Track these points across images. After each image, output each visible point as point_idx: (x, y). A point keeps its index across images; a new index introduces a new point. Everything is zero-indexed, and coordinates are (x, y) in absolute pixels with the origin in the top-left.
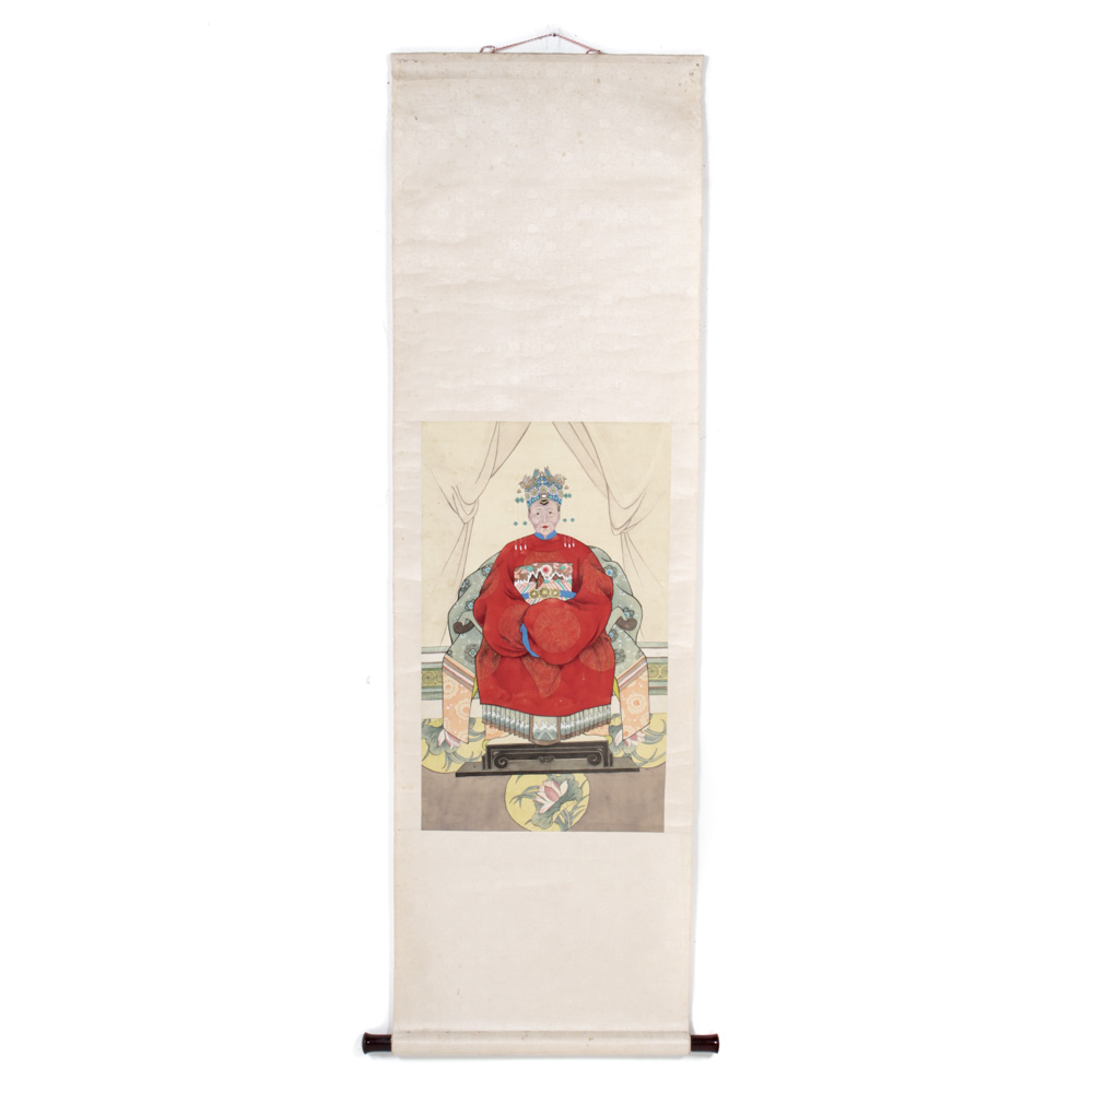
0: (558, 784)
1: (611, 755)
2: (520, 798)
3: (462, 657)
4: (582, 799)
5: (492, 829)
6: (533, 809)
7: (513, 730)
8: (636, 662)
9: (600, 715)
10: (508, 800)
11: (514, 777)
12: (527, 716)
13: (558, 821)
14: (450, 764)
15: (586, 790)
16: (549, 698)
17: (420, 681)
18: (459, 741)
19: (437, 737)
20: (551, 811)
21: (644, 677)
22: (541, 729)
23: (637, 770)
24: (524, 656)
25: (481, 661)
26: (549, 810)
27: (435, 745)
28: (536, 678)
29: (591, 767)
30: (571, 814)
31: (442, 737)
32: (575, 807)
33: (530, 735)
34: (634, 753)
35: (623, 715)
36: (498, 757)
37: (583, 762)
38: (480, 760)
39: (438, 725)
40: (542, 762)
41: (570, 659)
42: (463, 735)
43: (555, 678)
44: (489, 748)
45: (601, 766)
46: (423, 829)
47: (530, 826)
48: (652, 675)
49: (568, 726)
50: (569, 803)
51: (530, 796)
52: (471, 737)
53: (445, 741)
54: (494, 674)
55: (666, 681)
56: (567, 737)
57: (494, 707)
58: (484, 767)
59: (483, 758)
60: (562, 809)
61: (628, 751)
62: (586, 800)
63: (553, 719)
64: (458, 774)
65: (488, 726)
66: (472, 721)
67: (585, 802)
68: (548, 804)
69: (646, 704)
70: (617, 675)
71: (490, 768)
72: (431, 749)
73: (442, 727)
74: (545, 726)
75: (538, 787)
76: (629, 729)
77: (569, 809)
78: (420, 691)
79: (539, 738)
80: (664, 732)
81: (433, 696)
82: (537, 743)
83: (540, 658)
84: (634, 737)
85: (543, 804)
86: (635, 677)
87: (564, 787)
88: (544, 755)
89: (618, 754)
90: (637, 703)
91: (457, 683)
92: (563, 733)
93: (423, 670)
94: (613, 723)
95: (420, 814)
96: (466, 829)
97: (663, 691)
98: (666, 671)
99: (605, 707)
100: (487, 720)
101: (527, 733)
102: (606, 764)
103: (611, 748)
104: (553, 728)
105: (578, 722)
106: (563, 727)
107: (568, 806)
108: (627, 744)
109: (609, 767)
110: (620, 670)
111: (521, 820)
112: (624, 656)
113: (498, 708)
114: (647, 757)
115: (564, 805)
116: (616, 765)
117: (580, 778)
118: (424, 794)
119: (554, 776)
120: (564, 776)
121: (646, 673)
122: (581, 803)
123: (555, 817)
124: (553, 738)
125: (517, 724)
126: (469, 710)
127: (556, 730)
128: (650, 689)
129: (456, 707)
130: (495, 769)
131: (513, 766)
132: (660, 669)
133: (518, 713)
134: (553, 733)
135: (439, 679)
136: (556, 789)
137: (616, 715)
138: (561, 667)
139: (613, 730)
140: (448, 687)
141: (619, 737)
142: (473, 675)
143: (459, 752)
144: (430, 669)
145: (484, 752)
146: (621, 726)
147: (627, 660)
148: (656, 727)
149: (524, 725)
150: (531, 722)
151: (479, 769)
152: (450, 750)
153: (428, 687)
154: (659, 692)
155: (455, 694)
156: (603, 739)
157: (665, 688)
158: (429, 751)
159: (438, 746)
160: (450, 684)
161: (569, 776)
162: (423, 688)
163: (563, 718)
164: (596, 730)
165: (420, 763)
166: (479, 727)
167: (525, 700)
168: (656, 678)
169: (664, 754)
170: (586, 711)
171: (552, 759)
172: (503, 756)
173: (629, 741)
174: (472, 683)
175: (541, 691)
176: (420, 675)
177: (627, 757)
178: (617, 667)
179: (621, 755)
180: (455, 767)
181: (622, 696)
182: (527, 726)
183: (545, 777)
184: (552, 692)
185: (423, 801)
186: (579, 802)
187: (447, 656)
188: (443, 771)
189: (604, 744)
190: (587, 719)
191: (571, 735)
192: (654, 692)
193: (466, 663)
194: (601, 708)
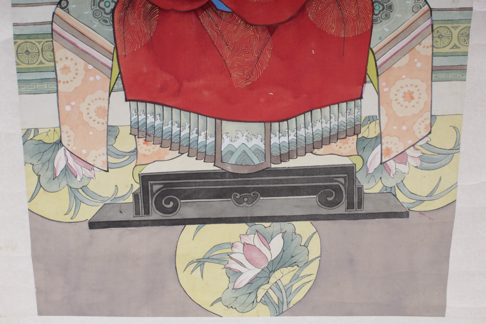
0: (266, 240)
1: (360, 189)
2: (200, 262)
3: (88, 12)
4: (307, 264)
5: (155, 313)
6: (224, 282)
7: (187, 148)
8: (412, 18)
9: (342, 119)
10: (180, 267)
11: (191, 229)
12: (211, 121)
13: (266, 300)
14: (77, 206)
15: (315, 248)
16: (251, 88)
17: (13, 58)
18: (91, 167)
19: (51, 160)
20: (254, 284)
21: (424, 48)
22: (236, 145)
23: (404, 215)
24: (203, 8)
25: (123, 21)
26: (250, 283)
27: (50, 174)
28: (226, 52)
29: (324, 211)
30: (288, 288)
31: (60, 160)
32: (296, 278)
33: (216, 156)
34: (400, 185)
35: (384, 119)
36: (162, 194)
37: (309, 203)
38: (130, 199)
39: (52, 138)
40: (239, 202)
41: (289, 15)
42: (98, 156)
43: (261, 52)
44: (145, 179)
45: (341, 209)
46: (40, 313)
47: (219, 308)
48: (439, 43)
49: (285, 139)
50: (285, 270)
51: (219, 261)
52: (111, 160)
53: (67, 168)
54: (149, 46)
55: (465, 54)
56: (282, 158)
57: (150, 106)
58: (137, 213)
59: (136, 196)
60: (272, 280)
61: (390, 182)
62: (316, 264)
63: (258, 127)
64: (93, 225)
65: (141, 141)
66: (112, 131)
67: (313, 268)
68: (250, 273)
69: (425, 98)
70: (376, 44)
71: (147, 213)
72: (43, 181)
73: (59, 143)
74: (243, 140)
75: (232, 245)
76: (393, 144)
77: (286, 280)
78: (15, 77)
79: (233, 160)
80: (456, 148)
81: (39, 86)
82: (229, 169)
83: (233, 13)
84: (401, 157)
85: (241, 273)
86: (408, 49)
87: (277, 244)
88: (241, 191)
89: (371, 187)
90: (410, 96)
91: (81, 63)
92: (276, 152)
93: (17, 37)
94: (365, 132)
95: (34, 290)
96: (111, 314)
97: (458, 74)
98: (465, 36)
99: (352, 104)
100: (139, 131)
101: (211, 152)
102: (350, 205)
103: (360, 177)
104: (258, 142)
105: (302, 132)
106: (274, 140)
107: (284, 275)
108: (389, 171)
109: (353, 211)
110: (380, 34)
111: (204, 299)
112: (390, 7)
113: (158, 108)
114: (423, 191)
115: (277, 275)
116: (368, 208)
117: (304, 228)
118: (36, 258)
119: (259, 226)
120: (276, 226)
121: (428, 41)
122: (306, 271)
123: (261, 293)
124: (257, 162)
125: (194, 135)
126: (105, 113)
127: (262, 146)
128: (434, 69)
129: (83, 107)
130: (156, 215)
131: (187, 210)
132: (455, 33)
133: (193, 115)
134: (256, 151)
135: (48, 55)
136: (264, 249)
137: (370, 119)
138: (271, 29)
139: (364, 146)
140: (66, 69)
141: (374, 159)
142: (111, 47)
143: (92, 186)
144: (29, 36)
145: (137, 187)
146: (379, 138)
147: (396, 15)
148: (442, 139)
149: (206, 138)
150: (218, 134)
151: (129, 215)
152: (76, 184)
153: (28, 71)
154: (451, 75)
155: (78, 82)
156: (346, 161)
157: (462, 69)
158: (39, 185)
159: (55, 177)
160: (68, 63)
161: (287, 226)
162: (19, 71)
163: (275, 125)
164: (334, 147)
165: (26, 206)
166: (125, 142)
167: (206, 93)
168: (447, 50)
169: (454, 186)
170: (317, 112)
171: (256, 197)
172: (172, 192)
173: (391, 164)
174: (109, 62)
175: (235, 75)
176: (12, 48)
177: (390, 192)
178: (377, 30)
179: (377, 188)
180: (88, 212)
181: (383, 84)
182: (211, 140)
183: (243, 227)
184: (255, 78)
185: (35, 270)
186: (301, 268)
187: (59, 11)
188: (67, 219)
189: (348, 171)
190: (318, 127)
191: (289, 156)
192: (441, 75)
193: (96, 24)
194: (343, 105)
